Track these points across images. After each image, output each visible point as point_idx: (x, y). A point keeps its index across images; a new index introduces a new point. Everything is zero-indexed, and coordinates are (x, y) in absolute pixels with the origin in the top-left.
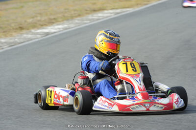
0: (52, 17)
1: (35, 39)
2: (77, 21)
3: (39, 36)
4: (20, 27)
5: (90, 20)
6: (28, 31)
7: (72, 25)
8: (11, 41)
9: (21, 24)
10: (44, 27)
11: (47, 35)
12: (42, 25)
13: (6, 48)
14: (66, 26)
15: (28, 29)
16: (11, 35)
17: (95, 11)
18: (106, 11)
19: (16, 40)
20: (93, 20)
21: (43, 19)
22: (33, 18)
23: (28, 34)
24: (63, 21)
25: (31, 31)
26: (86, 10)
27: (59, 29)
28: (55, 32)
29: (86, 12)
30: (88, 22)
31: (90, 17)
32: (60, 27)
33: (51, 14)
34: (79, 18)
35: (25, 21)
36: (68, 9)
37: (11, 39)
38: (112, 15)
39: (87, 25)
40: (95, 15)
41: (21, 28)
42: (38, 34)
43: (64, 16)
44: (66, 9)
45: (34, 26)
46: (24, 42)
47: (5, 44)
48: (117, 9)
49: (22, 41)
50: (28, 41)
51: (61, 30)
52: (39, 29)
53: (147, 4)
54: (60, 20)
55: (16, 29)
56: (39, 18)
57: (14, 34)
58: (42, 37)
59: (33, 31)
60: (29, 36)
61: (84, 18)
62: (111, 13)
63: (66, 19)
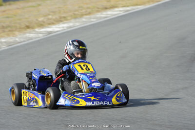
2: (84, 20)
3: (41, 35)
5: (97, 18)
6: (32, 30)
7: (77, 24)
10: (50, 26)
11: (49, 34)
12: (49, 24)
13: (4, 47)
14: (71, 24)
15: (33, 28)
17: (106, 8)
18: (116, 9)
19: (17, 39)
20: (101, 18)
21: (54, 17)
23: (31, 33)
24: (71, 19)
26: (98, 8)
27: (63, 27)
28: (58, 31)
29: (97, 9)
30: (95, 20)
31: (99, 15)
32: (66, 25)
34: (88, 16)
35: (37, 20)
36: (82, 7)
37: (12, 39)
38: (121, 12)
39: (92, 23)
40: (105, 13)
41: (28, 27)
42: (40, 33)
43: (74, 14)
44: (79, 7)
46: (24, 41)
47: (4, 44)
48: (128, 6)
49: (22, 40)
50: (28, 40)
51: (65, 28)
54: (69, 18)
56: (50, 17)
57: (17, 33)
58: (44, 36)
59: (37, 30)
60: (31, 35)
61: (92, 16)
62: (120, 11)
63: (75, 17)
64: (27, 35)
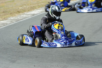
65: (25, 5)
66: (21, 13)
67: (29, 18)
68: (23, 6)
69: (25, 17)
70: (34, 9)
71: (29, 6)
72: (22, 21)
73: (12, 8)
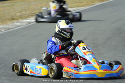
0: (33, 12)
1: (21, 26)
3: (24, 24)
4: (12, 18)
6: (17, 21)
8: (7, 27)
9: (13, 16)
10: (28, 18)
11: (30, 23)
12: (26, 17)
13: (3, 31)
15: (17, 20)
16: (6, 23)
19: (10, 26)
21: (27, 13)
22: (20, 12)
23: (17, 23)
25: (19, 21)
33: (32, 10)
35: (16, 15)
37: (6, 26)
42: (24, 23)
45: (21, 17)
46: (15, 28)
47: (3, 29)
49: (13, 27)
50: (17, 27)
52: (24, 19)
53: (93, 5)
55: (10, 19)
56: (24, 13)
57: (8, 22)
58: (26, 25)
59: (20, 21)
60: (18, 24)
64: (15, 24)
65: (25, 10)
66: (15, 21)
67: (23, 26)
68: (23, 12)
69: (18, 25)
70: (33, 16)
71: (28, 13)
72: (12, 31)
73: (8, 14)
